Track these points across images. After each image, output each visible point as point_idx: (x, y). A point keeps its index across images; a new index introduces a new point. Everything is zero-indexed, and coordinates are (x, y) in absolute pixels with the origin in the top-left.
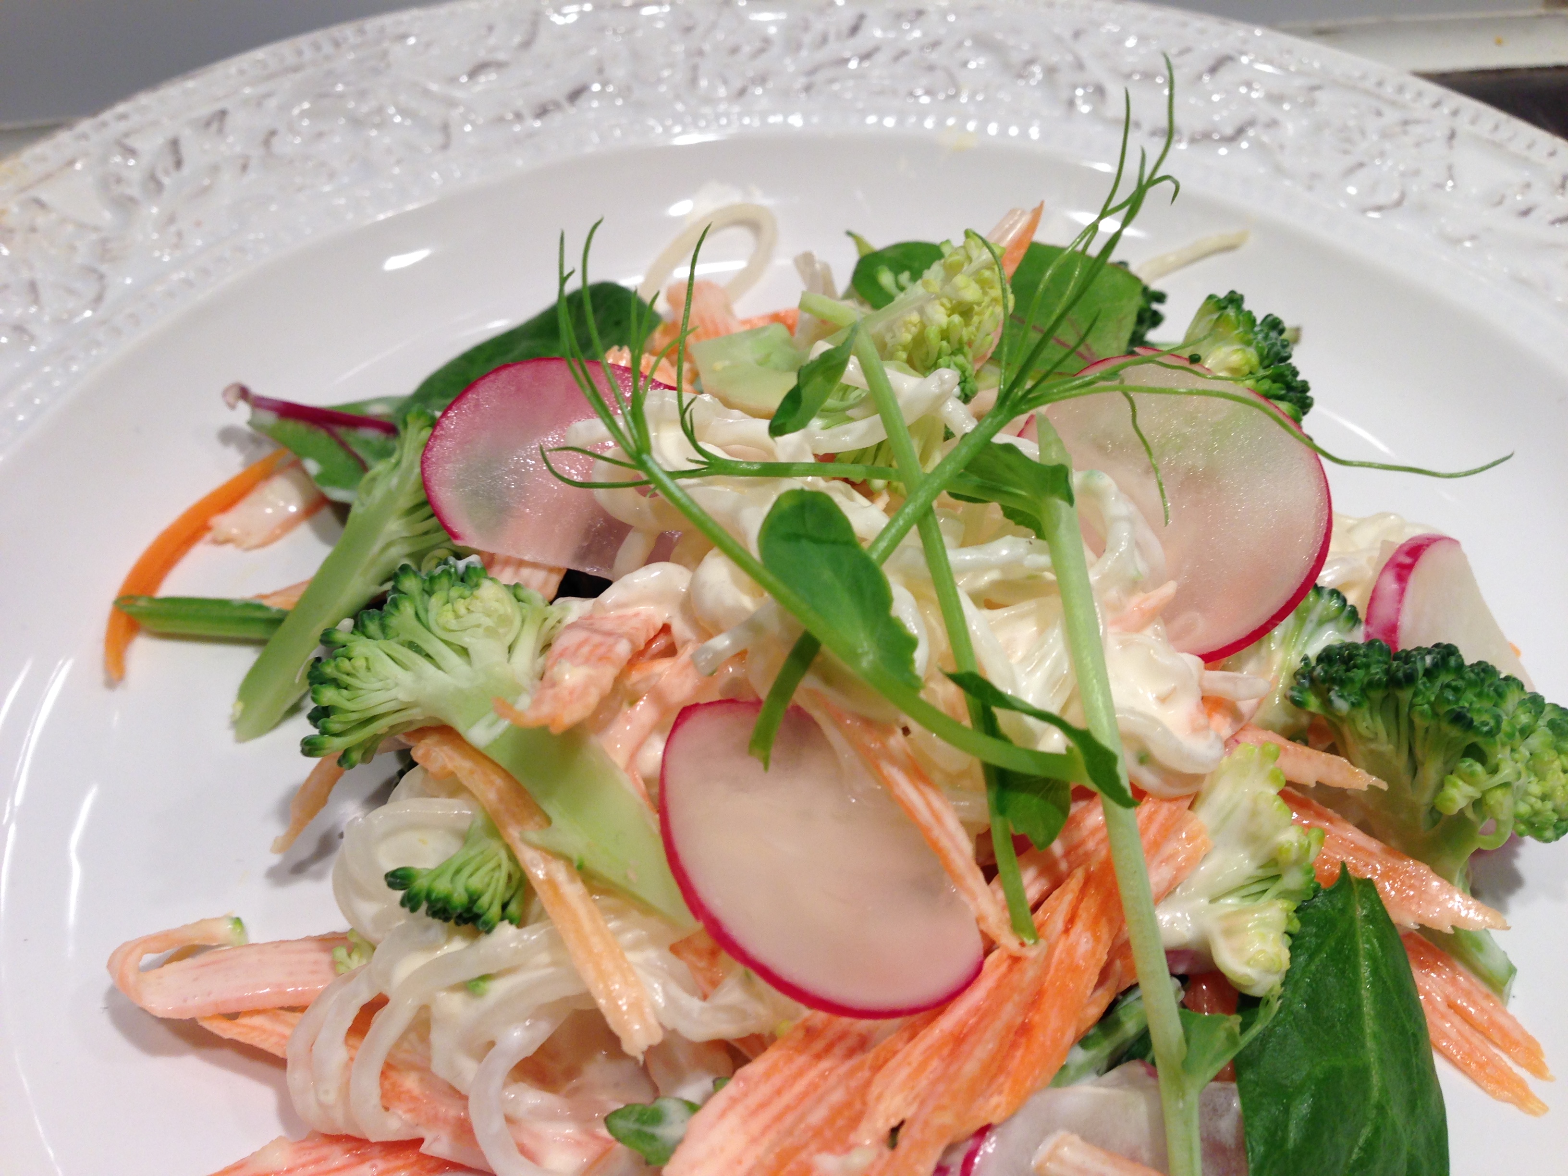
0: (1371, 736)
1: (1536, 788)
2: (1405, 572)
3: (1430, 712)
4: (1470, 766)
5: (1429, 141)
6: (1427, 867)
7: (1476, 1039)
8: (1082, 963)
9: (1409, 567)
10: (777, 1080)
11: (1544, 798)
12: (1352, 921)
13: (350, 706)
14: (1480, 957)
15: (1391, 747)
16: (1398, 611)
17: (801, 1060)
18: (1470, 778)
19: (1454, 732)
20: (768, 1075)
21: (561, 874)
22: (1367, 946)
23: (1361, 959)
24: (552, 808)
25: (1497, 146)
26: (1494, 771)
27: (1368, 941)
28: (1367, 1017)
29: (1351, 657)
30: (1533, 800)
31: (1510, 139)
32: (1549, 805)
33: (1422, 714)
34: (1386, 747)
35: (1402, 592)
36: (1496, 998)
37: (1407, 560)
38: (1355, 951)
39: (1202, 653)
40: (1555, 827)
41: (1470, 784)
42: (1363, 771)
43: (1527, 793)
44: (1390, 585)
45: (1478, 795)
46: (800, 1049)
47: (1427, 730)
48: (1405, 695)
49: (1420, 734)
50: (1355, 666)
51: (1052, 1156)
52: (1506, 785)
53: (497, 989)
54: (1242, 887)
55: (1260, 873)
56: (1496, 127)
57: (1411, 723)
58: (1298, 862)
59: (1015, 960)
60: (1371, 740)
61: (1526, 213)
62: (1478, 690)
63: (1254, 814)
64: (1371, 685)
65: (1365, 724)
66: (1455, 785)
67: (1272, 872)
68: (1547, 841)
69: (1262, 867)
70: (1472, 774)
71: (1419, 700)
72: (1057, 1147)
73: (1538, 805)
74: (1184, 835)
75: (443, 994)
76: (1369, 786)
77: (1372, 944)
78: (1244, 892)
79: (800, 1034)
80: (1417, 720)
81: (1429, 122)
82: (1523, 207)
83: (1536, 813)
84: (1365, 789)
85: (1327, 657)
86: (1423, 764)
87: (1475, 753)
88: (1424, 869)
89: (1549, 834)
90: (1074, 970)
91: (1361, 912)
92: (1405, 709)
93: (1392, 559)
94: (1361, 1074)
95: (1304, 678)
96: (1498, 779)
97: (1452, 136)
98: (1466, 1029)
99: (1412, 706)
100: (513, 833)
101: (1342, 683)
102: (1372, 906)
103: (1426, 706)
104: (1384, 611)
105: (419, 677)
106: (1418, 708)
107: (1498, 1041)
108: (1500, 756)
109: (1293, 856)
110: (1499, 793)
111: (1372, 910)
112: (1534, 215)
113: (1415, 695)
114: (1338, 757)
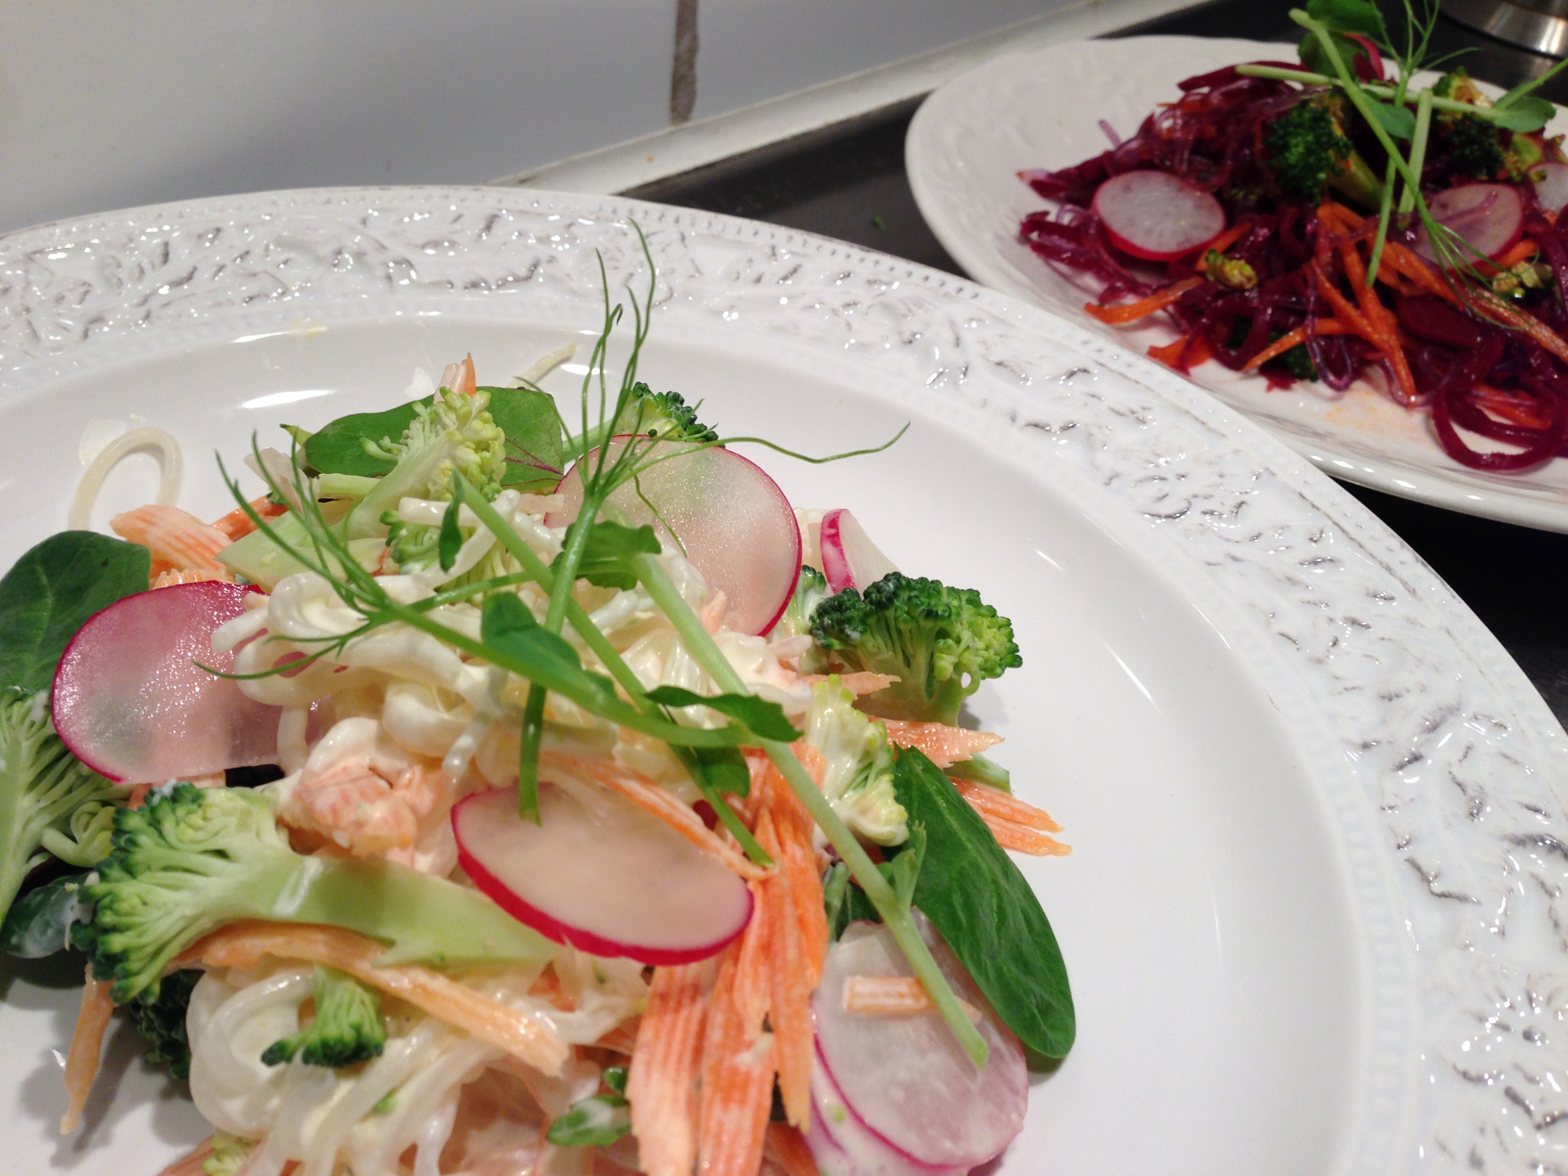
0: (876, 650)
1: (981, 645)
2: (835, 539)
3: (909, 618)
4: (945, 643)
5: (668, 245)
6: (940, 724)
7: (1011, 825)
8: (804, 865)
9: (837, 535)
10: (664, 1038)
11: (987, 649)
12: (917, 775)
13: (143, 941)
14: (988, 771)
15: (891, 653)
16: (846, 565)
17: (668, 1018)
18: (948, 651)
19: (928, 624)
20: (657, 1036)
21: (421, 977)
22: (934, 787)
23: (935, 797)
24: (386, 931)
25: (716, 237)
26: (958, 641)
27: (933, 784)
28: (958, 831)
29: (841, 604)
30: (983, 652)
31: (723, 230)
32: (992, 652)
33: (905, 621)
34: (887, 654)
35: (841, 553)
36: (1006, 794)
37: (833, 531)
38: (929, 794)
39: (759, 632)
40: (1000, 665)
41: (950, 654)
42: (883, 675)
43: (977, 650)
44: (830, 550)
45: (956, 660)
46: (664, 1010)
47: (910, 631)
48: (890, 613)
49: (907, 635)
50: (847, 609)
51: (854, 995)
52: (968, 648)
53: (403, 1099)
54: (853, 781)
55: (861, 766)
56: (710, 224)
57: (899, 632)
58: (881, 747)
59: (764, 883)
60: (876, 654)
61: (758, 280)
62: (926, 594)
63: (843, 726)
64: (867, 615)
65: (871, 644)
66: (943, 659)
67: (867, 762)
68: (999, 676)
69: (860, 761)
70: (949, 647)
71: (899, 612)
72: (852, 989)
73: (985, 654)
74: (808, 760)
75: (356, 1128)
76: (890, 683)
77: (937, 786)
78: (854, 785)
79: (657, 1002)
80: (902, 626)
81: (662, 231)
82: (755, 276)
83: (986, 661)
84: (889, 686)
85: (822, 611)
86: (914, 656)
87: (943, 634)
88: (939, 726)
89: (998, 670)
90: (802, 871)
91: (919, 768)
92: (892, 623)
93: (822, 534)
94: (974, 865)
95: (818, 630)
96: (963, 645)
97: (683, 238)
98: (1002, 822)
99: (896, 619)
100: (364, 967)
101: (849, 621)
102: (923, 762)
103: (905, 615)
104: (836, 568)
105: (195, 889)
106: (901, 619)
107: (1023, 821)
108: (957, 631)
109: (879, 743)
110: (967, 654)
111: (925, 765)
112: (764, 280)
113: (896, 610)
114: (864, 673)
